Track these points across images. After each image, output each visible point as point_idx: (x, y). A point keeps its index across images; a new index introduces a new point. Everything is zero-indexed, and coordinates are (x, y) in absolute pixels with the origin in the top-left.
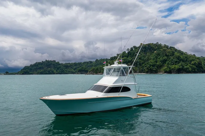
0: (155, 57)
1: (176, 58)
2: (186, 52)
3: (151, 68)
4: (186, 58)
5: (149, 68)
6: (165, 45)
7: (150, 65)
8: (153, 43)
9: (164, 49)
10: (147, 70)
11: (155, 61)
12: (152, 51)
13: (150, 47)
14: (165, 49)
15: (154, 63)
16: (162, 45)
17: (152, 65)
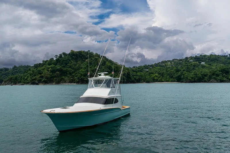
0: (86, 66)
1: (107, 68)
2: (117, 63)
3: (82, 77)
4: (116, 68)
5: (80, 78)
6: (97, 54)
7: (82, 75)
8: (84, 51)
9: (95, 58)
10: (78, 80)
11: (86, 71)
12: (84, 59)
13: (81, 55)
14: (97, 58)
15: (85, 72)
16: (94, 53)
17: (84, 75)
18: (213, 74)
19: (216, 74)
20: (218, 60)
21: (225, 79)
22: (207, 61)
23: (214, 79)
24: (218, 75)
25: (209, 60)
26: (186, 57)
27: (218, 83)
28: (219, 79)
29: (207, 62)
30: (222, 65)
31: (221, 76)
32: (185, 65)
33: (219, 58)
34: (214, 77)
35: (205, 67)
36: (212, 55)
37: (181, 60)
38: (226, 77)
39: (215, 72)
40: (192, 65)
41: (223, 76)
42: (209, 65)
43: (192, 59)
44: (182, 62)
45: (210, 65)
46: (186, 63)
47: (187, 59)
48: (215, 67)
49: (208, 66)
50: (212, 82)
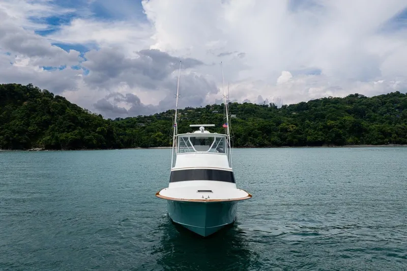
0: (24, 114)
1: (69, 119)
2: (87, 110)
3: (15, 137)
4: (86, 120)
5: (11, 139)
6: (47, 91)
7: (14, 132)
8: (20, 85)
9: (44, 100)
10: (5, 142)
11: (24, 124)
12: (19, 101)
13: (14, 92)
14: (47, 100)
15: (21, 127)
16: (40, 90)
17: (18, 132)
18: (250, 134)
19: (254, 135)
20: (255, 113)
21: (266, 142)
22: (240, 112)
23: (251, 142)
24: (256, 136)
25: (242, 111)
26: (208, 106)
27: (256, 147)
28: (258, 142)
29: (239, 114)
30: (261, 119)
31: (260, 138)
32: (207, 118)
33: (256, 108)
34: (250, 139)
35: (236, 122)
36: (247, 104)
37: (198, 110)
38: (267, 139)
39: (252, 130)
40: (217, 118)
41: (263, 138)
42: (242, 119)
43: (216, 108)
44: (201, 114)
45: (245, 119)
46: (208, 115)
47: (209, 109)
48: (251, 123)
49: (240, 120)
50: (247, 147)
